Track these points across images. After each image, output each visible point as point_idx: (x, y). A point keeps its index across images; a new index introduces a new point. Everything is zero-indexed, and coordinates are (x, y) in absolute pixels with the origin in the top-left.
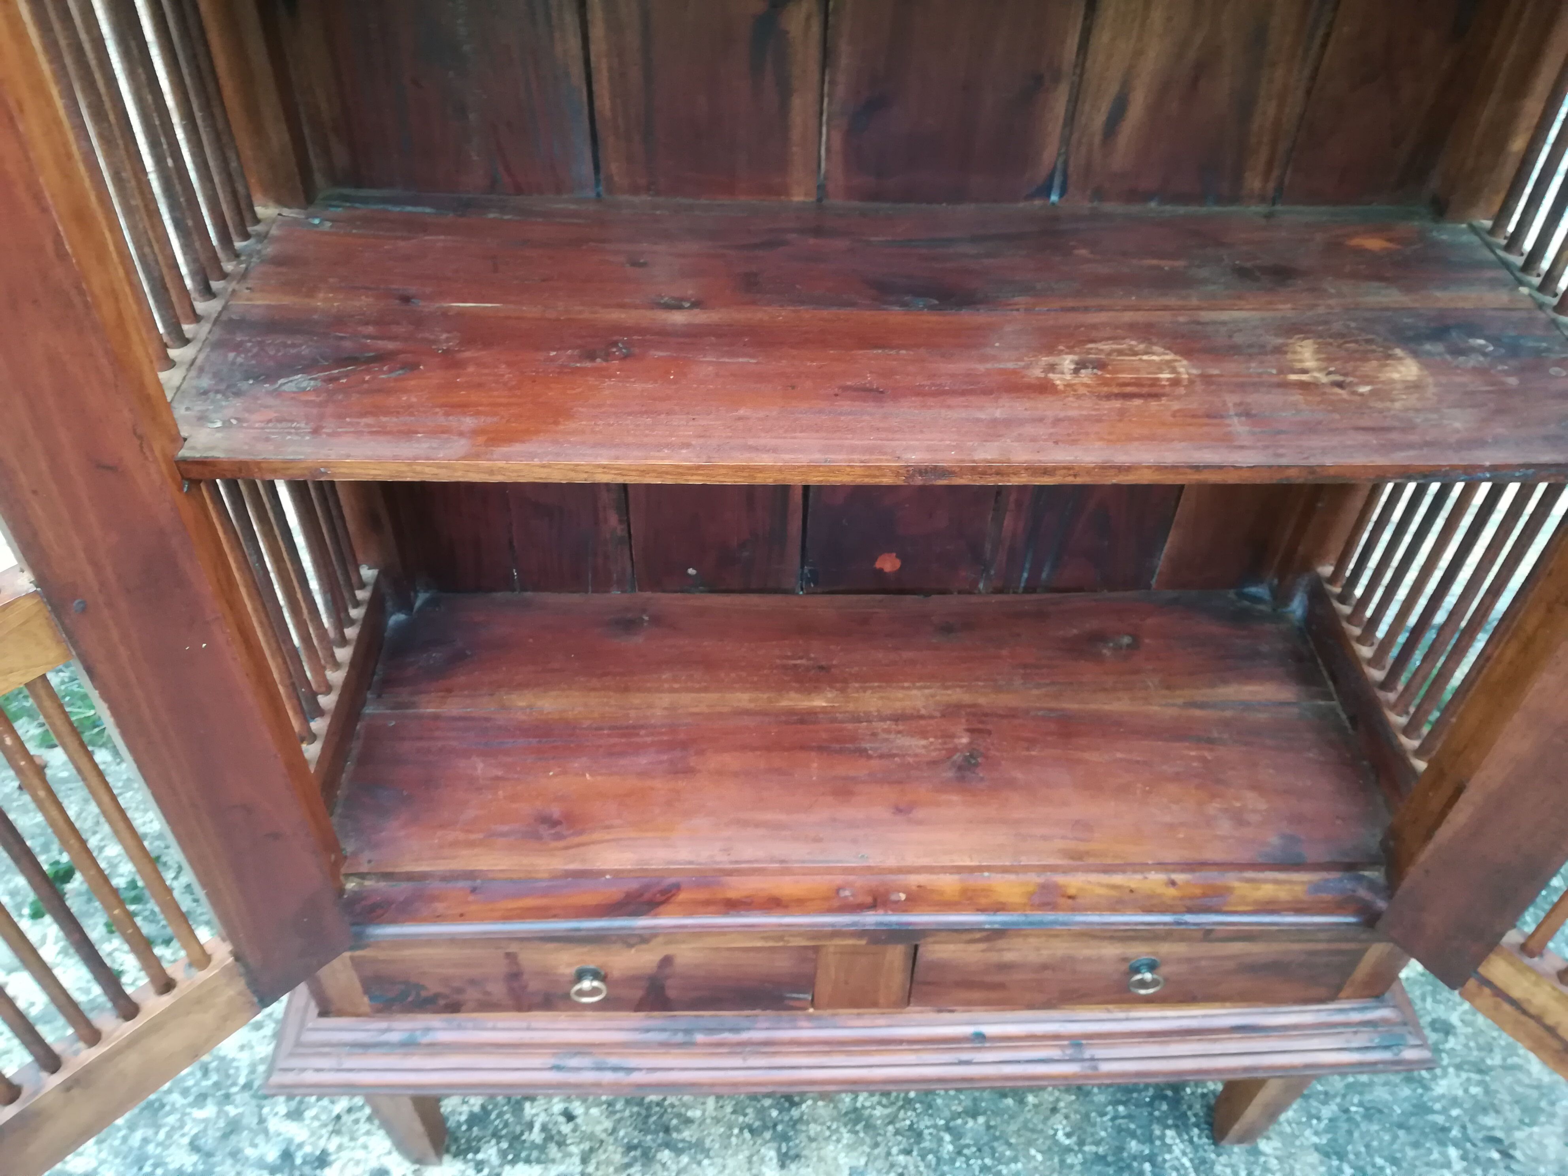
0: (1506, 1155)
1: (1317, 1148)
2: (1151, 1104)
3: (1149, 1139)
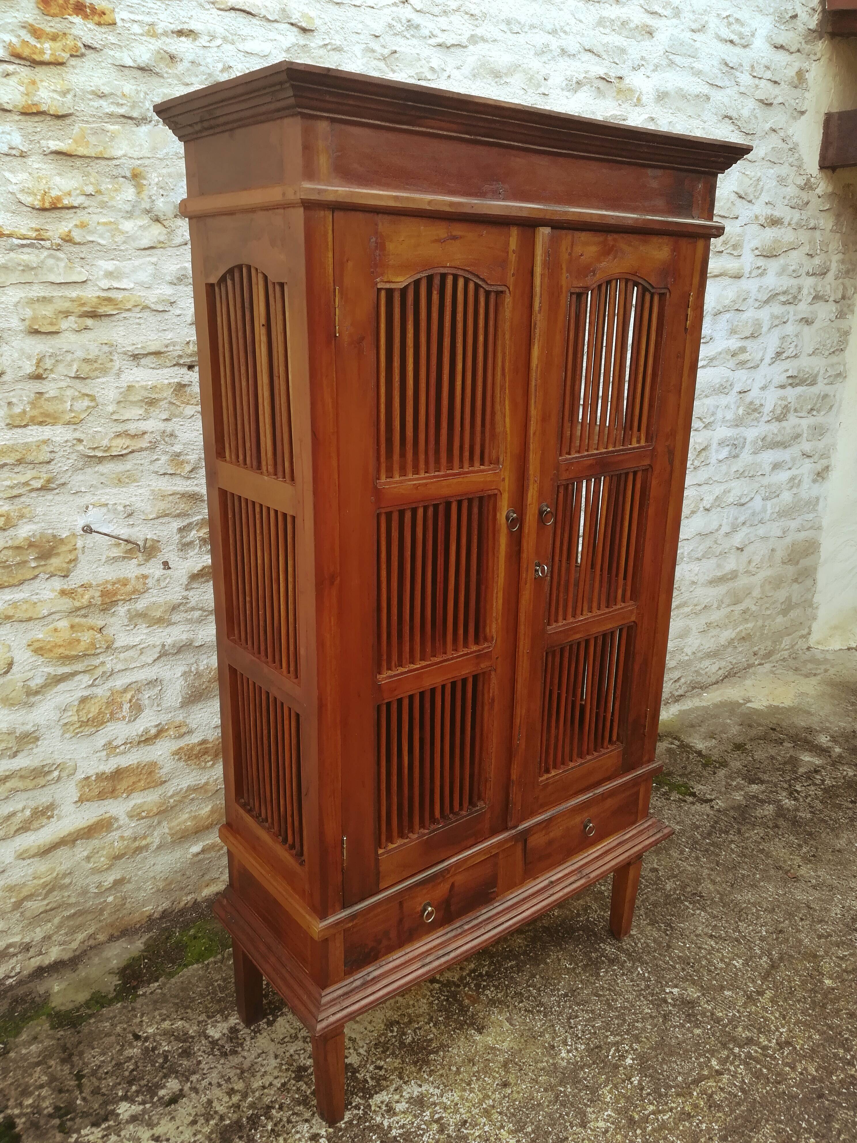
0: (701, 897)
1: (648, 924)
2: (588, 939)
3: (596, 950)
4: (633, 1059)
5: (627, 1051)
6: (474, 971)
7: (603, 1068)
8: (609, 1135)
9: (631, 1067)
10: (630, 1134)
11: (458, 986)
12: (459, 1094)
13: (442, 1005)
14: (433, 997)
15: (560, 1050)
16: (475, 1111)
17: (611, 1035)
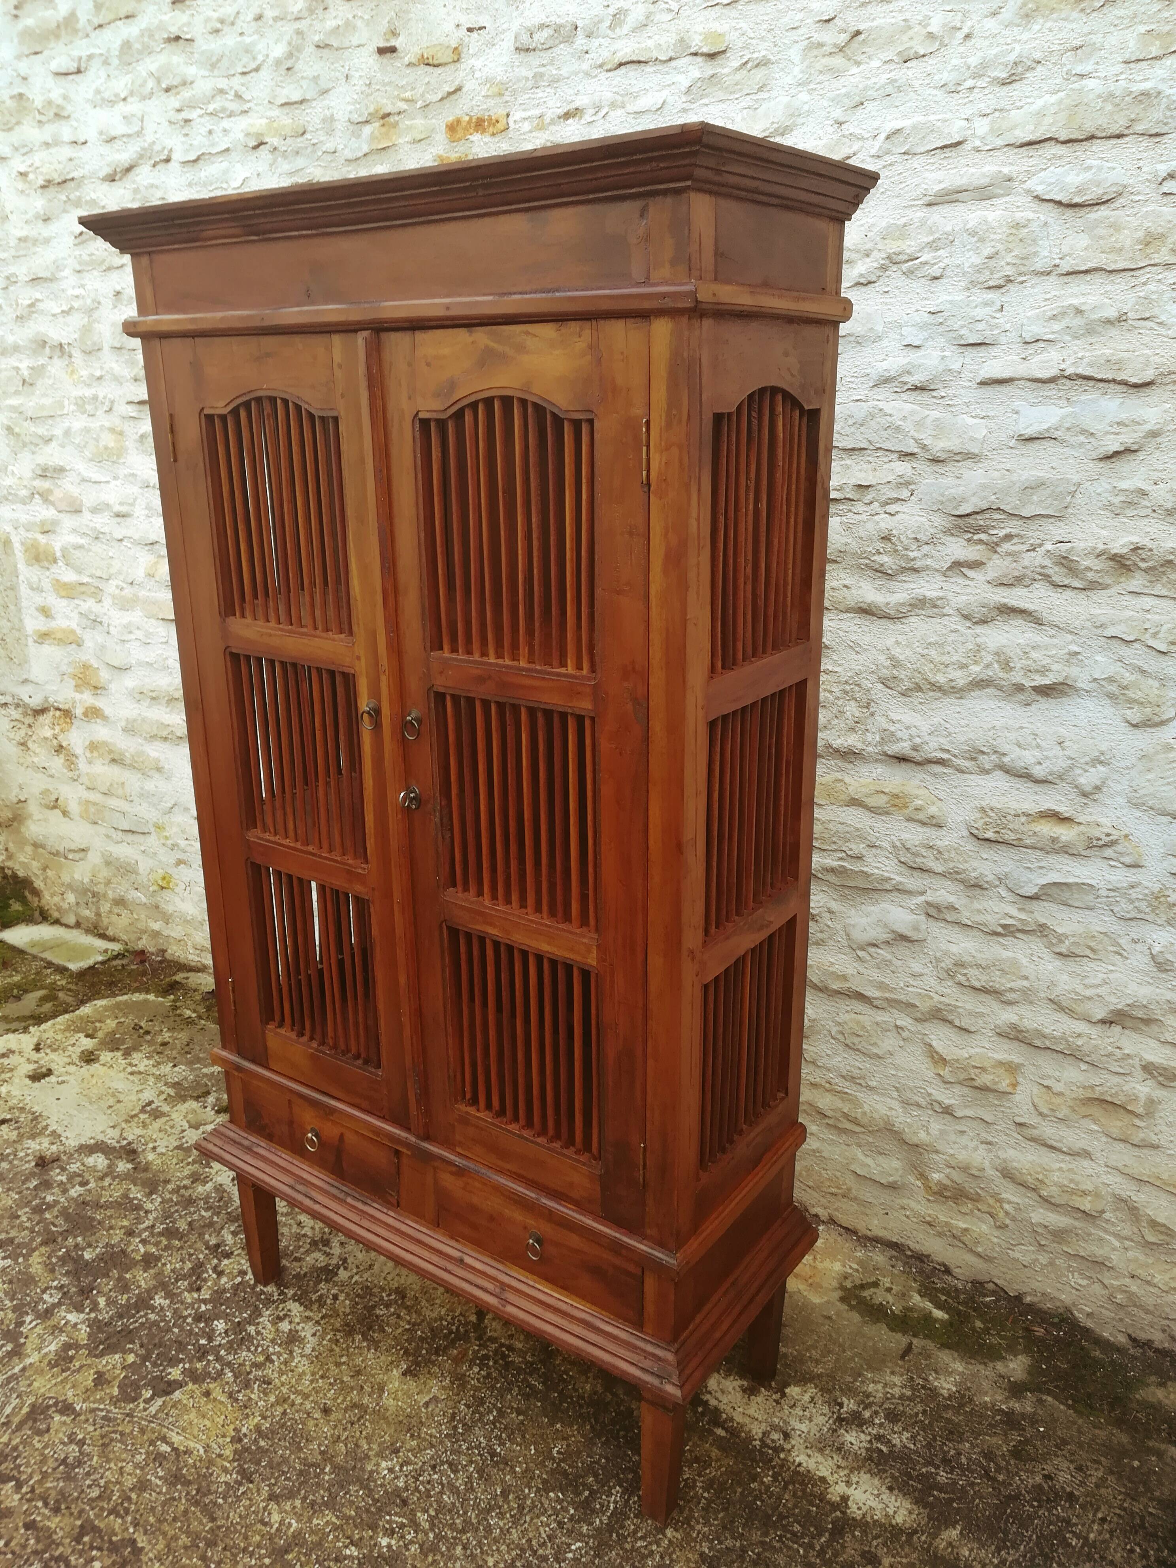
4: (389, 1546)
5: (403, 1537)
6: (510, 1348)
7: (368, 1511)
8: (259, 1526)
9: (375, 1545)
10: (263, 1551)
11: (479, 1338)
12: (307, 1371)
13: (442, 1330)
14: (453, 1319)
15: (392, 1460)
16: (284, 1390)
17: (429, 1516)
